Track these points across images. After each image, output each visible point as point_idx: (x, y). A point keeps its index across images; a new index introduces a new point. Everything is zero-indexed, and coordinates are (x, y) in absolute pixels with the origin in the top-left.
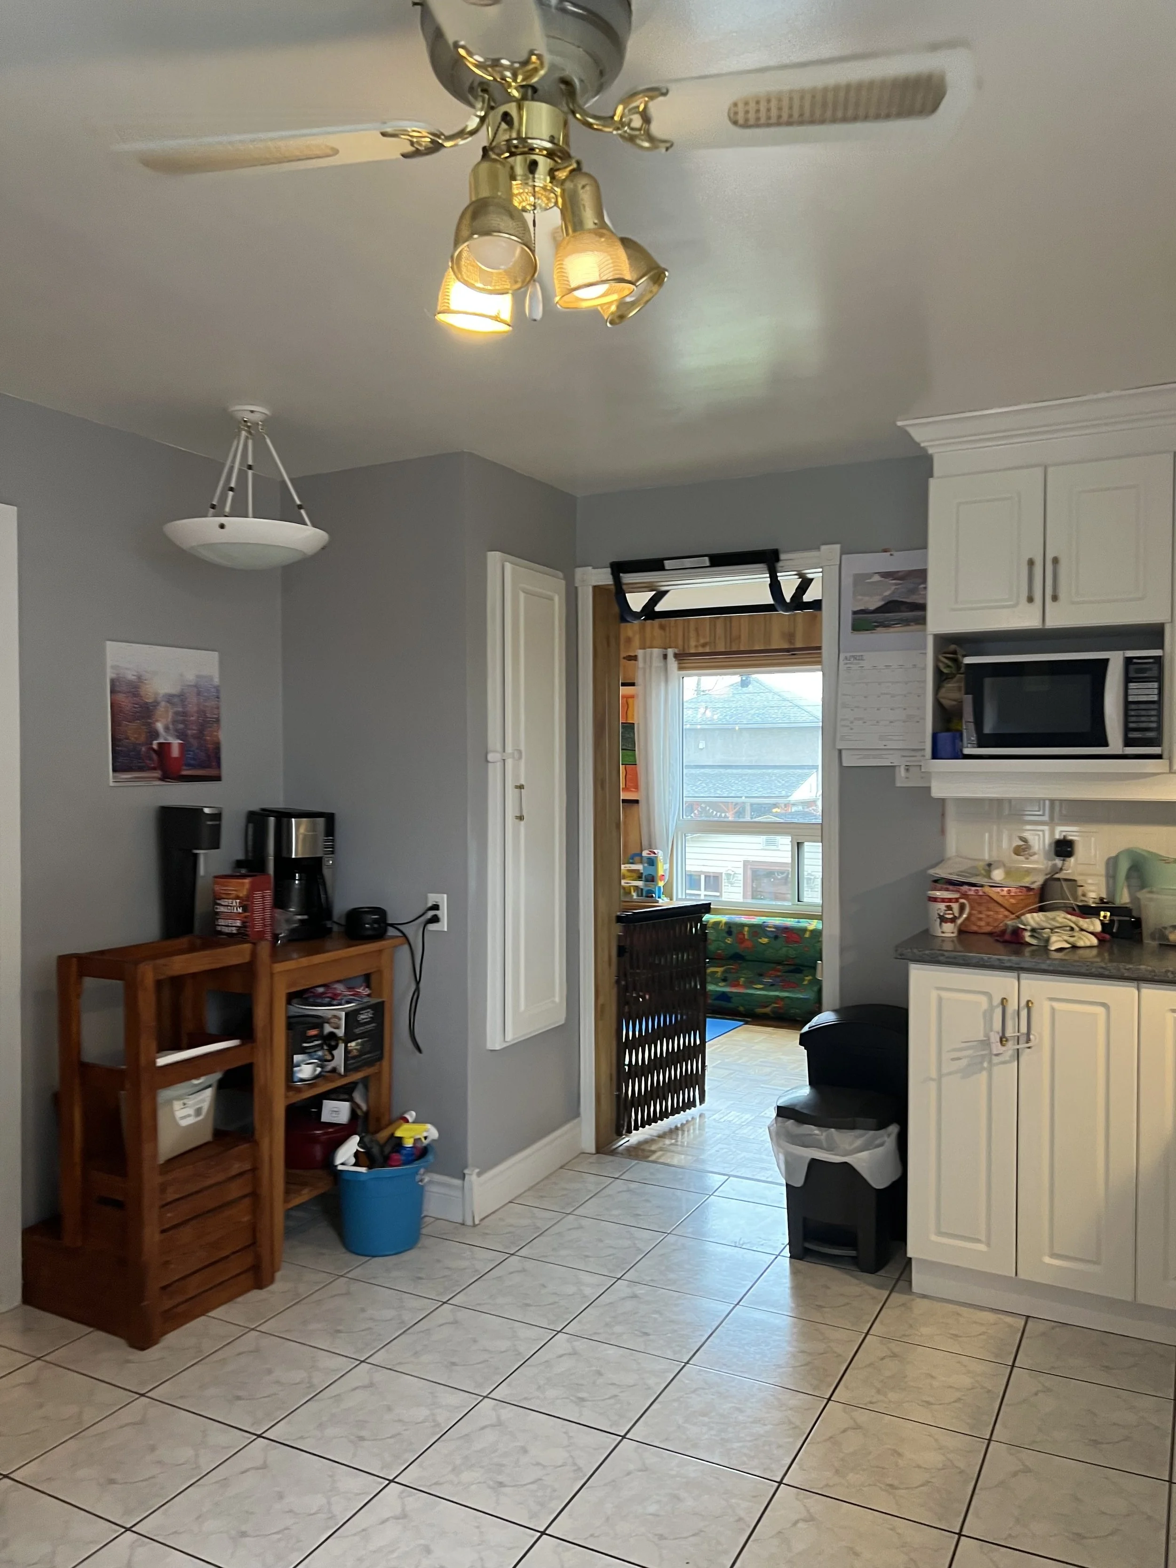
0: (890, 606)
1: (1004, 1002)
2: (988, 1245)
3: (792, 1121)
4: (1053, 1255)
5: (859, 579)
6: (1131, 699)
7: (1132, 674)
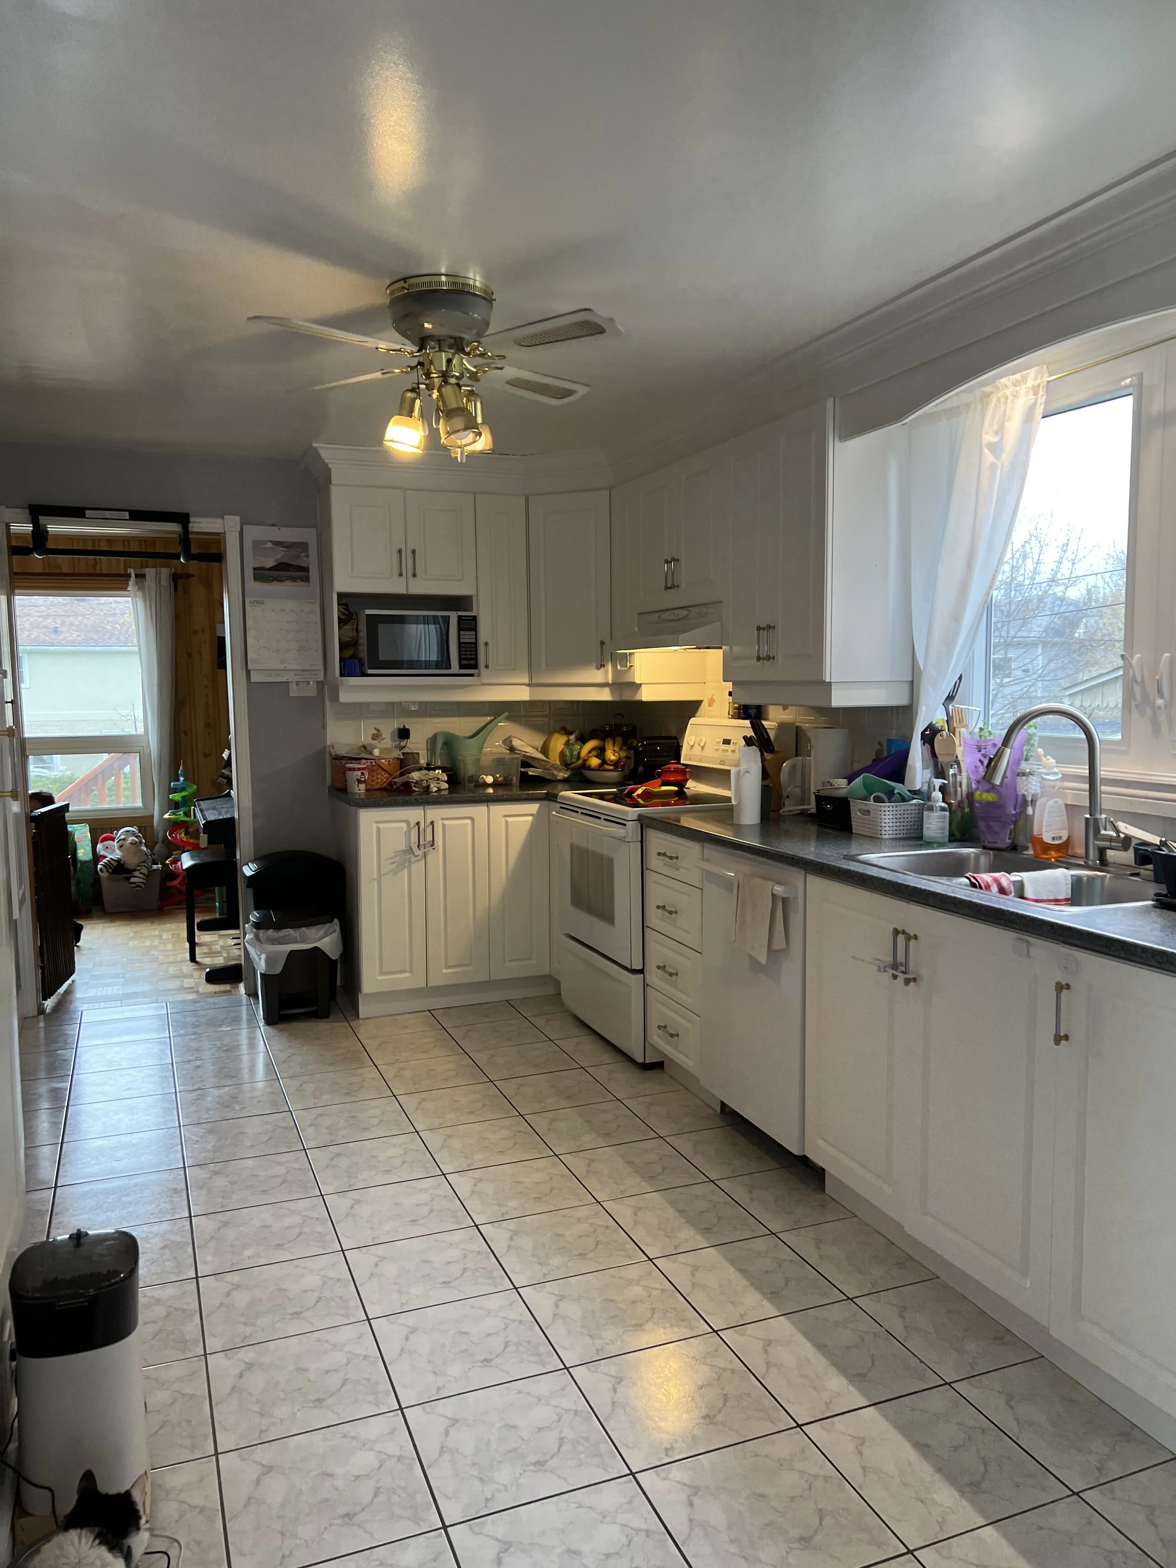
0: (282, 567)
1: (418, 824)
2: (411, 972)
3: (271, 930)
4: (448, 967)
5: (257, 545)
6: (461, 641)
7: (462, 626)
